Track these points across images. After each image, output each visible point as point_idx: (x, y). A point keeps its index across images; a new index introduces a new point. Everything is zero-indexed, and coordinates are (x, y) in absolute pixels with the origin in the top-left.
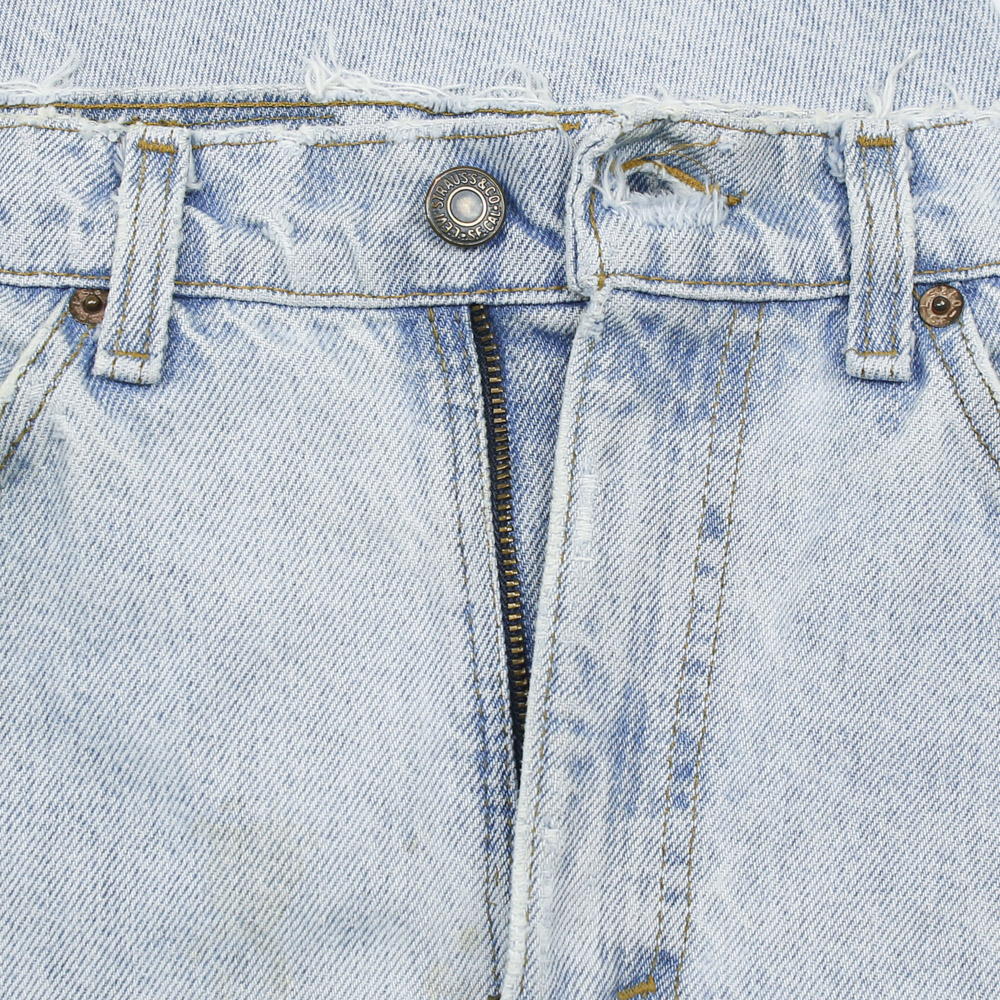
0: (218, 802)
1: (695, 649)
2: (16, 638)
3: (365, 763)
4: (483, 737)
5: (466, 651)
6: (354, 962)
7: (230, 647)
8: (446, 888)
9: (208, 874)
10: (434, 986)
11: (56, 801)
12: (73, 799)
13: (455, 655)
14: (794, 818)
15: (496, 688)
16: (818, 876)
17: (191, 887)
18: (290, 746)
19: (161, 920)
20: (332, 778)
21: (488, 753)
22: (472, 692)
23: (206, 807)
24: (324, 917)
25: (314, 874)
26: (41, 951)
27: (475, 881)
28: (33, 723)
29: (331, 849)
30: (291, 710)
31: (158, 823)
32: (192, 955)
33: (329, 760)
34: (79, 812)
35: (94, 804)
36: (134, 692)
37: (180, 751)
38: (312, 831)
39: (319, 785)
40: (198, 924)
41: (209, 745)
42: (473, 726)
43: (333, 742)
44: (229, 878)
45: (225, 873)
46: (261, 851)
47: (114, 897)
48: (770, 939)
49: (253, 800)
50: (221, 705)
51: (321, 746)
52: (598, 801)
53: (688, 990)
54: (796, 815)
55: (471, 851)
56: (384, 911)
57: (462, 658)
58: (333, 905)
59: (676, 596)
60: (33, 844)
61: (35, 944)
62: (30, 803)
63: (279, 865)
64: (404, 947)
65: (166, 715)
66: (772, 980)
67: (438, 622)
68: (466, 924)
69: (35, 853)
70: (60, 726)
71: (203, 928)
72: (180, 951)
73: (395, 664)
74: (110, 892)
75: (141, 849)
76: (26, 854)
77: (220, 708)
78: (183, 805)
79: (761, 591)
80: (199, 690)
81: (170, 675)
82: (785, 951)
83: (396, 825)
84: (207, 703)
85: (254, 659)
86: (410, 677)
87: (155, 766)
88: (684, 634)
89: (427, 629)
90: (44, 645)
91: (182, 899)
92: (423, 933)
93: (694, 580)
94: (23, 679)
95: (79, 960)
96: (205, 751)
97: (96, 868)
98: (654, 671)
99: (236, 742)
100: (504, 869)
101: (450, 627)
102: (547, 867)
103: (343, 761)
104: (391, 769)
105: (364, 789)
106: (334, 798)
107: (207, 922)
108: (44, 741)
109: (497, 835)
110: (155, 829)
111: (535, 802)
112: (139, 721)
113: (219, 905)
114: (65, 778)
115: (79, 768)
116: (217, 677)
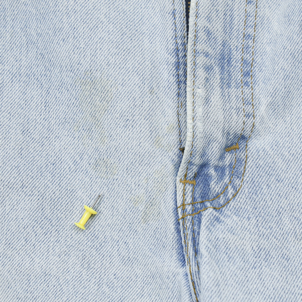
0: (83, 72)
1: (248, 30)
2: (17, 15)
3: (137, 61)
4: (178, 57)
5: (173, 27)
6: (128, 133)
7: (89, 16)
8: (163, 109)
9: (80, 98)
10: (158, 144)
11: (29, 73)
12: (35, 72)
13: (169, 28)
14: (287, 86)
15: (183, 39)
16: (296, 107)
17: (75, 103)
18: (109, 52)
19: (65, 115)
20: (124, 64)
21: (179, 62)
22: (174, 41)
23: (79, 73)
24: (119, 114)
25: (116, 98)
26: (20, 124)
27: (174, 107)
28: (22, 45)
29: (122, 90)
30: (110, 39)
31: (63, 80)
32: (75, 128)
33: (123, 58)
34: (37, 77)
35: (42, 74)
36: (54, 32)
37: (70, 53)
38: (116, 83)
39: (119, 66)
40: (77, 116)
41: (80, 51)
42: (174, 53)
43: (125, 51)
44: (87, 100)
45: (86, 98)
46: (98, 90)
47: (48, 107)
48: (280, 131)
49: (95, 71)
50: (85, 37)
51: (121, 52)
52: (216, 81)
53: (250, 149)
54: (288, 85)
55: (173, 97)
56: (141, 113)
57: (171, 29)
58: (122, 110)
59: (240, 11)
60: (21, 88)
61: (18, 122)
62: (20, 73)
63: (104, 95)
64: (148, 129)
65: (65, 40)
66: (281, 144)
67: (163, 17)
68: (170, 123)
69: (21, 90)
70: (32, 46)
71: (79, 118)
72: (71, 127)
73: (147, 31)
74: (47, 105)
75: (57, 90)
76: (18, 91)
77: (84, 37)
78: (71, 73)
79: (271, 9)
80: (77, 31)
81: (67, 25)
82: (286, 134)
83: (146, 84)
84: (80, 35)
85: (98, 21)
86: (152, 36)
87: (62, 59)
88: (243, 25)
89: (159, 20)
90: (26, 16)
91: (72, 107)
92: (154, 124)
93: (246, 6)
94: (19, 29)
95: (34, 129)
96: (79, 53)
97: (42, 97)
98: (233, 37)
99: (90, 50)
100: (184, 102)
101: (167, 18)
102: (199, 102)
103: (129, 59)
104: (145, 64)
105: (136, 69)
106: (125, 71)
107: (80, 116)
108: (25, 52)
109: (182, 91)
110: (62, 82)
111: (193, 80)
112: (56, 42)
113: (84, 109)
114: (32, 64)
115: (37, 61)
116: (84, 26)
